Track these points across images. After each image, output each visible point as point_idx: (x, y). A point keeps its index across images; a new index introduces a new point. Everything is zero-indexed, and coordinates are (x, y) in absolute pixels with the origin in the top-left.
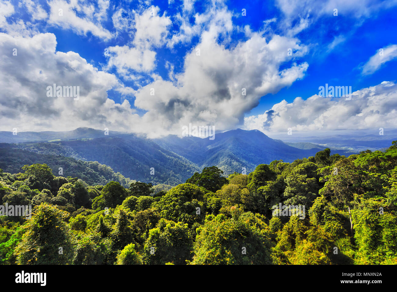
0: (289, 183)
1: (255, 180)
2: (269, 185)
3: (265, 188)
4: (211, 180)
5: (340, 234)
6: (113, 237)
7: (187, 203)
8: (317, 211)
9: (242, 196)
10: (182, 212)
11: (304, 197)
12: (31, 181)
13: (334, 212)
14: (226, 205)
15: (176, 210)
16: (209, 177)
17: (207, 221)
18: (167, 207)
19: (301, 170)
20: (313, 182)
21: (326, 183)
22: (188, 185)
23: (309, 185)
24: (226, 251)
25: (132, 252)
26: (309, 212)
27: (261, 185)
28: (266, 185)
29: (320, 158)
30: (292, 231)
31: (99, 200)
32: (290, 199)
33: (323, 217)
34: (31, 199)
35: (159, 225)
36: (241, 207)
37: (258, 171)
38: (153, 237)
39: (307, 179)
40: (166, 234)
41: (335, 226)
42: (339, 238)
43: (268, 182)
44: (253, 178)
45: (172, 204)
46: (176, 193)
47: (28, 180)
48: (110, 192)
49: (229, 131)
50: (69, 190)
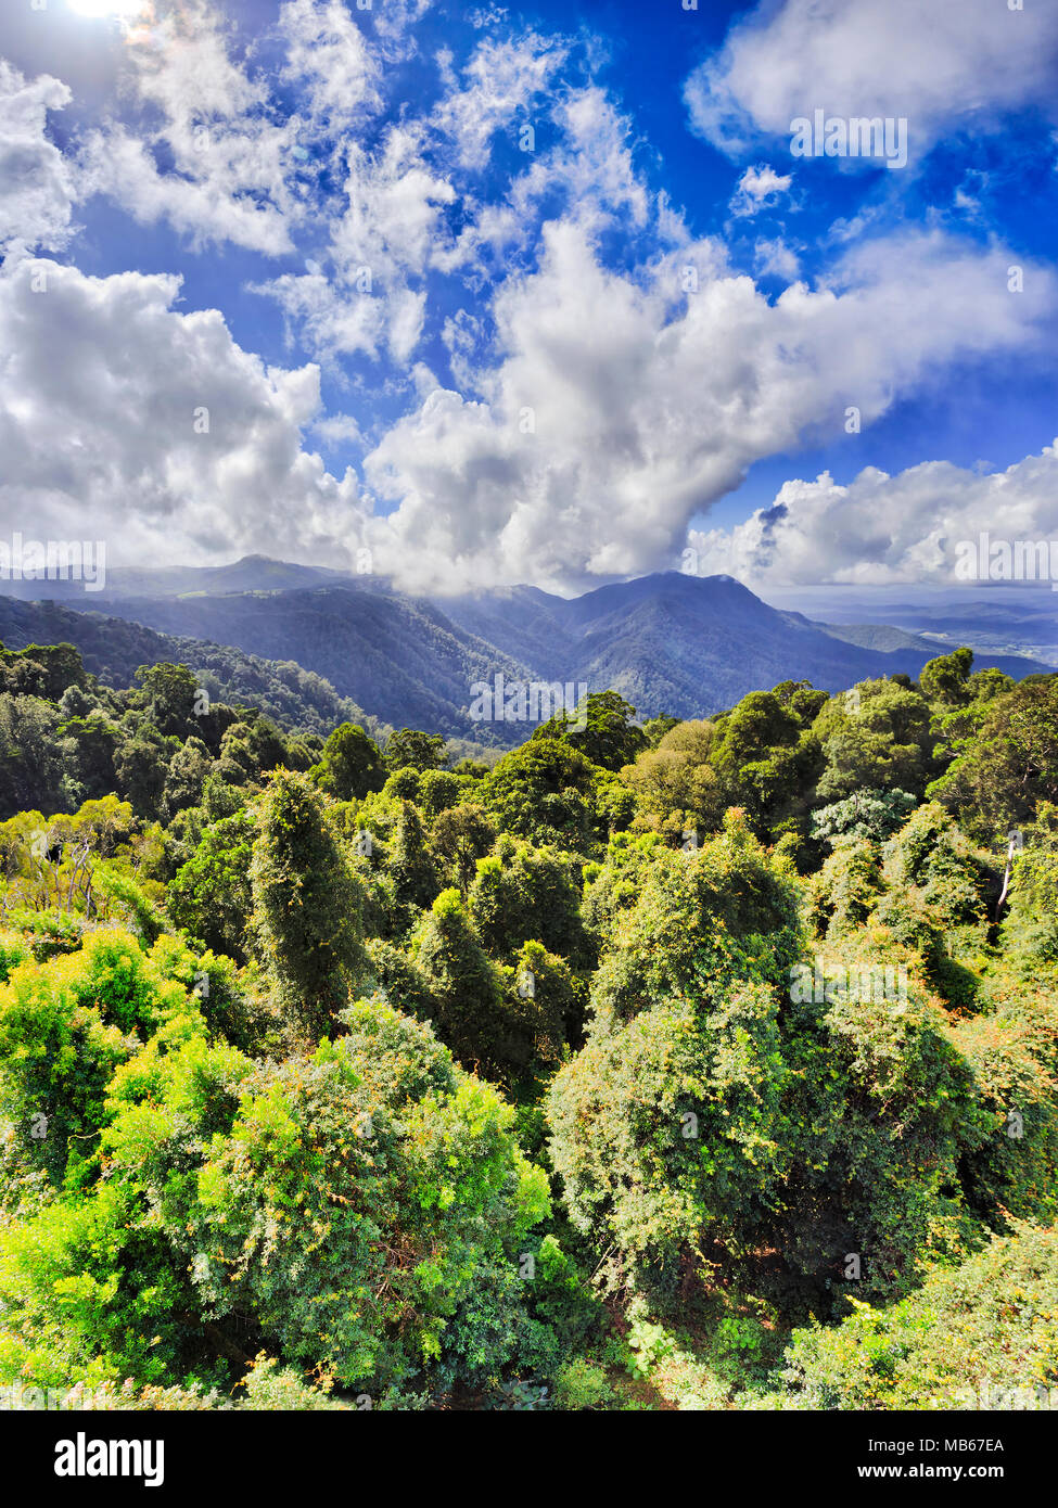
0: (837, 756)
1: (735, 742)
2: (775, 760)
3: (764, 768)
4: (603, 734)
5: (965, 914)
6: (394, 871)
7: (551, 798)
8: (911, 847)
9: (695, 789)
10: (540, 820)
11: (879, 805)
12: (160, 712)
13: (961, 853)
14: (647, 811)
15: (523, 815)
16: (596, 726)
17: (614, 848)
18: (501, 806)
19: (876, 716)
20: (910, 757)
21: (953, 764)
22: (552, 745)
23: (896, 766)
24: (714, 920)
25: (456, 909)
26: (885, 849)
27: (751, 757)
28: (767, 758)
29: (939, 680)
30: (825, 898)
31: (320, 775)
32: (835, 807)
33: (928, 864)
34: (169, 762)
35: (497, 849)
36: (689, 820)
37: (749, 714)
38: (487, 879)
39: (893, 749)
40: (516, 874)
41: (955, 892)
42: (956, 923)
43: (773, 749)
44: (730, 736)
45: (512, 796)
46: (521, 768)
47: (151, 708)
48: (345, 753)
49: (642, 576)
50: (246, 742)
